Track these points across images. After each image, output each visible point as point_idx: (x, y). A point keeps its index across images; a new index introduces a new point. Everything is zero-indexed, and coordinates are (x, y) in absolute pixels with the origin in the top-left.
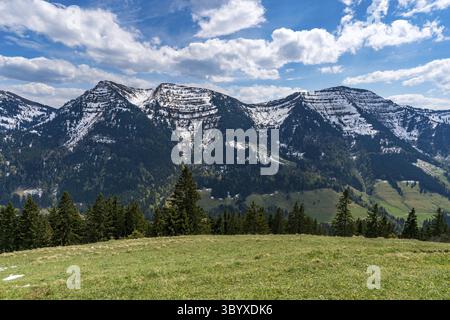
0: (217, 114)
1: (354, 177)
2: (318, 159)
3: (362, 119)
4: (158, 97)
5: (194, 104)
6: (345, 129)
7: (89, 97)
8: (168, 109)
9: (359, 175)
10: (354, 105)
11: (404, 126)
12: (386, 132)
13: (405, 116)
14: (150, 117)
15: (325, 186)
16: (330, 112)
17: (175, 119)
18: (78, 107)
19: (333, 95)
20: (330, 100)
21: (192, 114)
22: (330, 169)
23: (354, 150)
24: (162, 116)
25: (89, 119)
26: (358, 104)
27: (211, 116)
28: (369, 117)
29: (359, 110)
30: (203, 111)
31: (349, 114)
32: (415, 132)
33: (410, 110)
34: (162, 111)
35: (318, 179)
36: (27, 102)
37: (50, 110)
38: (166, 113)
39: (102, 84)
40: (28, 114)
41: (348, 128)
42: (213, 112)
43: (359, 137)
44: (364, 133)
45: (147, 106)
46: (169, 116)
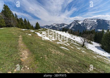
0: (97, 24)
4: (84, 22)
5: (92, 22)
7: (72, 23)
8: (86, 24)
14: (82, 25)
17: (87, 25)
18: (71, 25)
21: (91, 24)
24: (84, 25)
25: (72, 26)
27: (95, 24)
30: (94, 23)
34: (84, 24)
36: (65, 24)
37: (68, 25)
38: (85, 24)
39: (75, 21)
40: (65, 26)
42: (96, 23)
45: (82, 24)
46: (86, 25)
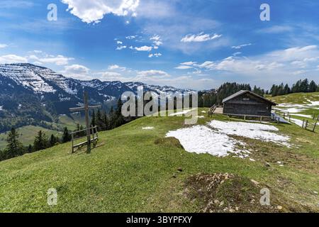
1: (46, 116)
2: (17, 109)
3: (46, 84)
6: (34, 89)
9: (49, 114)
10: (39, 75)
11: (70, 87)
12: (60, 91)
13: (70, 83)
15: (25, 125)
16: (21, 79)
19: (21, 68)
20: (20, 71)
22: (28, 114)
23: (43, 101)
26: (41, 75)
28: (50, 83)
29: (43, 78)
31: (36, 80)
32: (75, 90)
33: (72, 80)
35: (19, 121)
41: (37, 89)
43: (45, 94)
44: (48, 91)
